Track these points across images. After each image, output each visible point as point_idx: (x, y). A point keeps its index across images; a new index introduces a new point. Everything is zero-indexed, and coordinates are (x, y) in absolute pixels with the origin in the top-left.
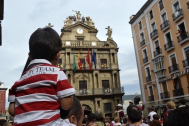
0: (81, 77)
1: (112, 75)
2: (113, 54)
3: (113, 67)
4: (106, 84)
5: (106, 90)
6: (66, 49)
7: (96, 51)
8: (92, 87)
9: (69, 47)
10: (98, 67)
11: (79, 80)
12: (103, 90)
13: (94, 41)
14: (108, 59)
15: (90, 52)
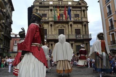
0: (60, 26)
1: (83, 26)
2: (84, 11)
3: (84, 20)
4: (78, 32)
5: (78, 36)
6: (50, 7)
7: (71, 8)
8: (67, 33)
9: (52, 6)
10: (72, 19)
11: (58, 29)
12: (76, 36)
13: (70, 1)
14: (80, 14)
15: (67, 9)
